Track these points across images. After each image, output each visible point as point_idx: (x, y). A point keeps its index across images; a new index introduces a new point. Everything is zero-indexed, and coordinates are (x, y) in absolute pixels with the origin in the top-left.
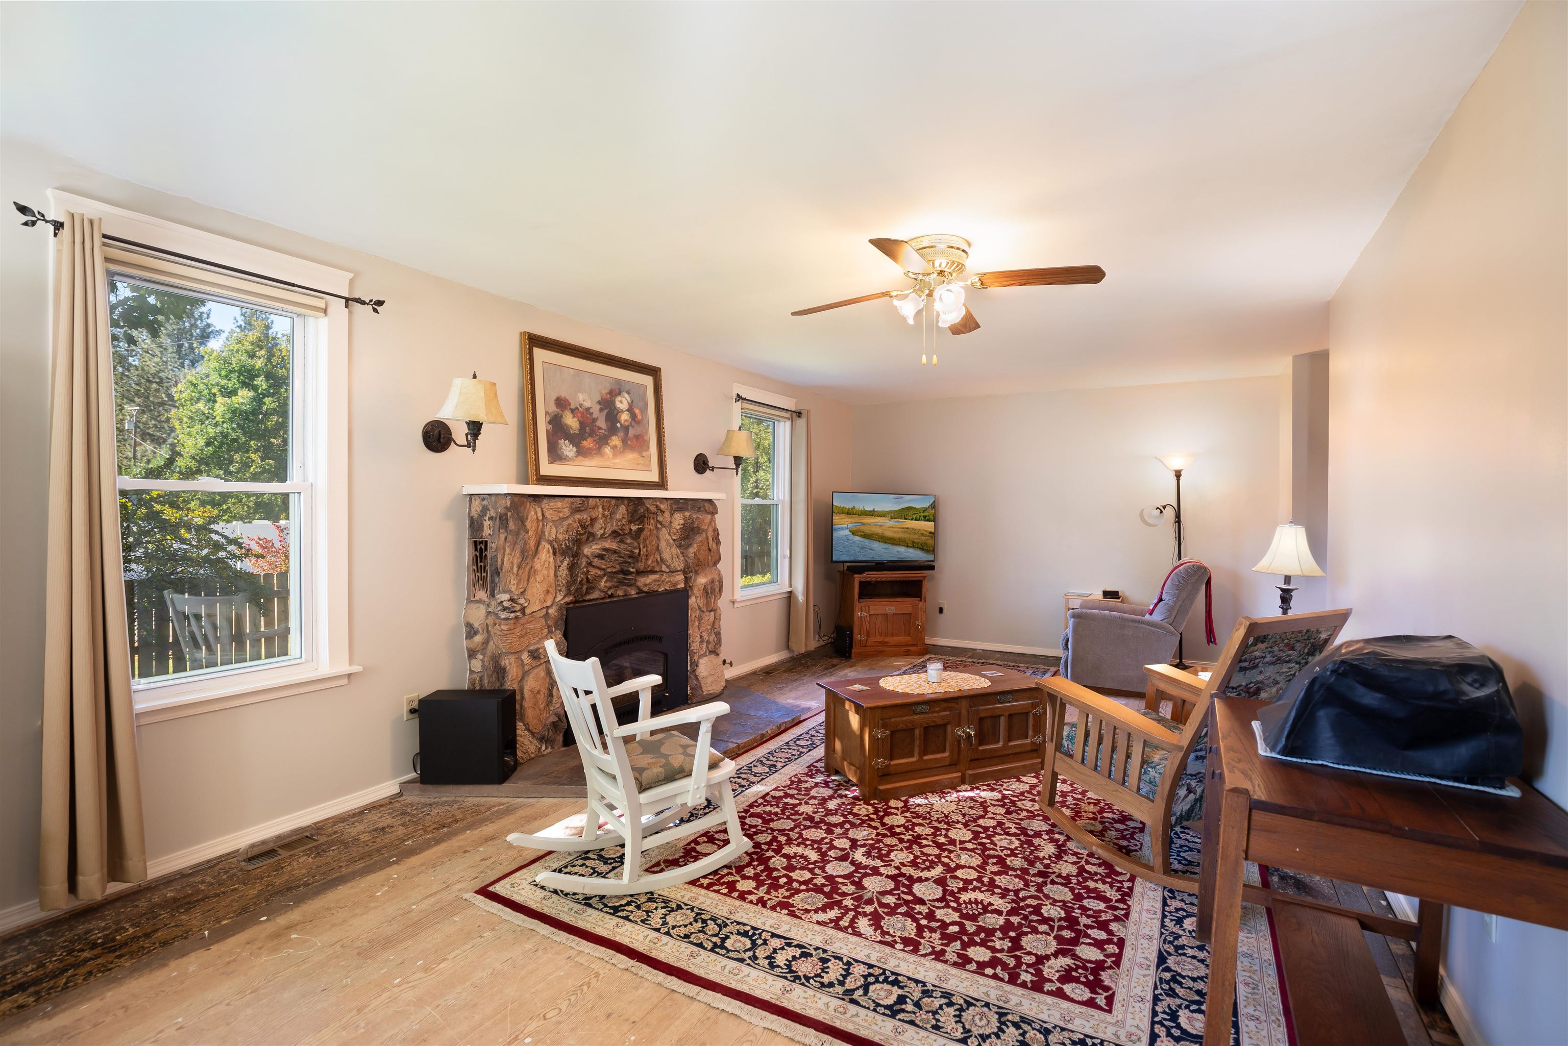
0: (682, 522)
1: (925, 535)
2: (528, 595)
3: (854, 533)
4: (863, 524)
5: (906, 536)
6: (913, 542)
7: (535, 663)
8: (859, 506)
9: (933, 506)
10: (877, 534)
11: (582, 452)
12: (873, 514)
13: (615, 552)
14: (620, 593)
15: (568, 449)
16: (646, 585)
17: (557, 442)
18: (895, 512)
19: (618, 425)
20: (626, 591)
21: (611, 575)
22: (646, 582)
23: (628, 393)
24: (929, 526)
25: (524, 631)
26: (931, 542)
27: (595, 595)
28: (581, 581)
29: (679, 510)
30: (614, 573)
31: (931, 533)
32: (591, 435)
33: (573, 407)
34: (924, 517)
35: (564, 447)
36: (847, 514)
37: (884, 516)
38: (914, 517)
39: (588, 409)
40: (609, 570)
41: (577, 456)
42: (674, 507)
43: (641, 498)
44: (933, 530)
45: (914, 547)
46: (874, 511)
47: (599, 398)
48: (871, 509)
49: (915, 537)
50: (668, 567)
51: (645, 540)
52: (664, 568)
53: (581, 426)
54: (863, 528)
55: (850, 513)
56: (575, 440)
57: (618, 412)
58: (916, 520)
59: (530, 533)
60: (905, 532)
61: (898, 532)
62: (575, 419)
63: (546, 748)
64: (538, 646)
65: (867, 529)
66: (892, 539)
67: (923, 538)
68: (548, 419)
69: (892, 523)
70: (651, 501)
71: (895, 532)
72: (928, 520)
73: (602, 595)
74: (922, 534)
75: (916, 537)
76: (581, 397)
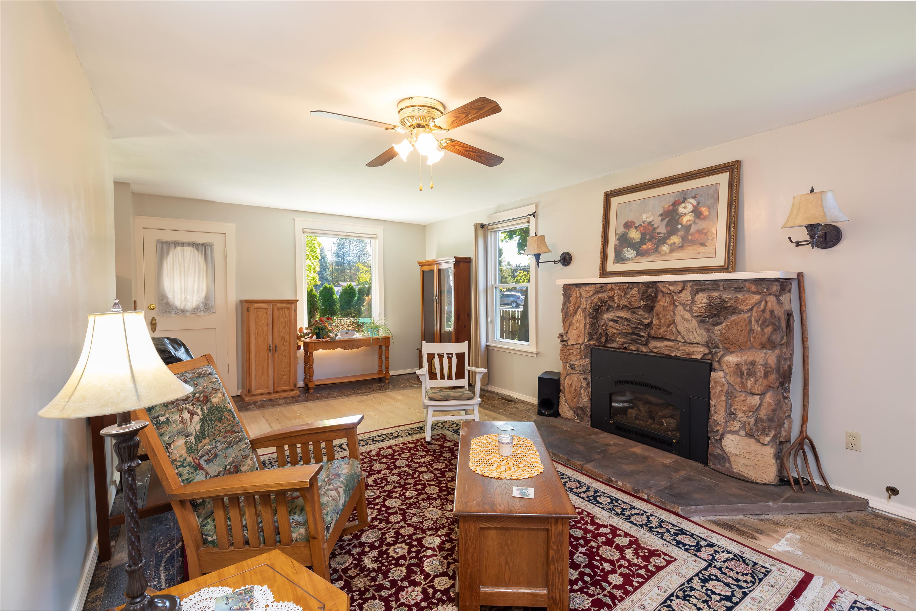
0: (706, 301)
2: (569, 335)
7: (572, 371)
11: (640, 253)
13: (626, 319)
14: (633, 347)
15: (629, 253)
16: (656, 348)
17: (622, 251)
19: (679, 226)
20: (638, 348)
21: (625, 335)
22: (656, 346)
23: (694, 197)
25: (568, 353)
27: (614, 345)
28: (601, 334)
29: (703, 290)
30: (628, 334)
32: (650, 240)
33: (637, 225)
35: (627, 252)
39: (650, 223)
40: (624, 331)
41: (636, 256)
42: (695, 288)
43: (656, 282)
47: (661, 211)
50: (683, 338)
51: (657, 315)
52: (679, 338)
53: (642, 237)
56: (636, 246)
57: (680, 216)
59: (572, 304)
62: (638, 232)
63: (577, 419)
64: (574, 363)
68: (617, 237)
70: (663, 284)
73: (618, 346)
76: (644, 216)
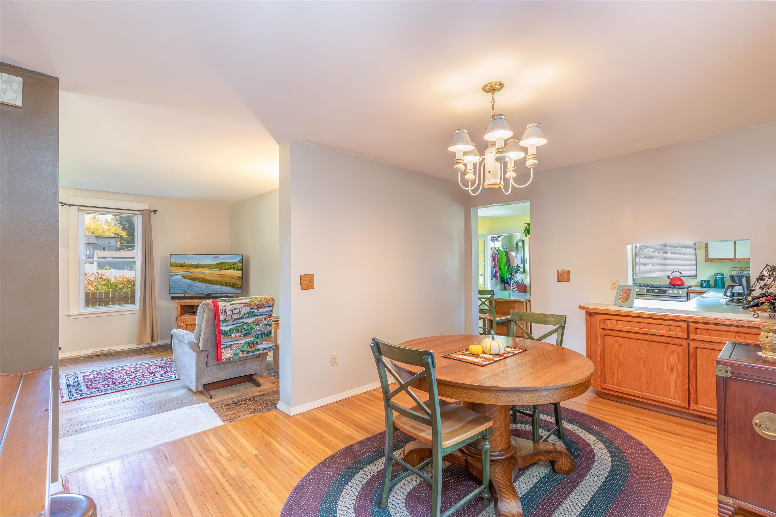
1: (235, 279)
3: (184, 277)
4: (191, 272)
5: (221, 279)
6: (226, 283)
8: (188, 262)
9: (241, 261)
10: (201, 278)
12: (197, 266)
18: (213, 265)
24: (239, 273)
26: (239, 282)
31: (239, 277)
34: (234, 268)
36: (180, 266)
37: (205, 267)
38: (227, 268)
44: (241, 276)
45: (226, 285)
46: (198, 265)
48: (197, 264)
49: (226, 279)
54: (191, 274)
55: (181, 266)
58: (228, 269)
60: (220, 277)
61: (215, 277)
65: (193, 275)
66: (211, 280)
67: (233, 280)
69: (211, 271)
71: (213, 277)
72: (237, 270)
74: (233, 278)
75: (229, 279)
